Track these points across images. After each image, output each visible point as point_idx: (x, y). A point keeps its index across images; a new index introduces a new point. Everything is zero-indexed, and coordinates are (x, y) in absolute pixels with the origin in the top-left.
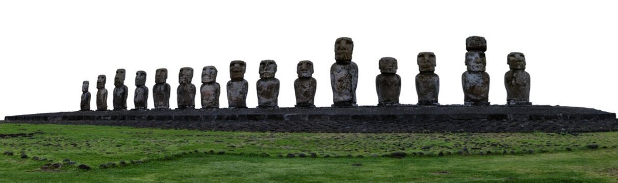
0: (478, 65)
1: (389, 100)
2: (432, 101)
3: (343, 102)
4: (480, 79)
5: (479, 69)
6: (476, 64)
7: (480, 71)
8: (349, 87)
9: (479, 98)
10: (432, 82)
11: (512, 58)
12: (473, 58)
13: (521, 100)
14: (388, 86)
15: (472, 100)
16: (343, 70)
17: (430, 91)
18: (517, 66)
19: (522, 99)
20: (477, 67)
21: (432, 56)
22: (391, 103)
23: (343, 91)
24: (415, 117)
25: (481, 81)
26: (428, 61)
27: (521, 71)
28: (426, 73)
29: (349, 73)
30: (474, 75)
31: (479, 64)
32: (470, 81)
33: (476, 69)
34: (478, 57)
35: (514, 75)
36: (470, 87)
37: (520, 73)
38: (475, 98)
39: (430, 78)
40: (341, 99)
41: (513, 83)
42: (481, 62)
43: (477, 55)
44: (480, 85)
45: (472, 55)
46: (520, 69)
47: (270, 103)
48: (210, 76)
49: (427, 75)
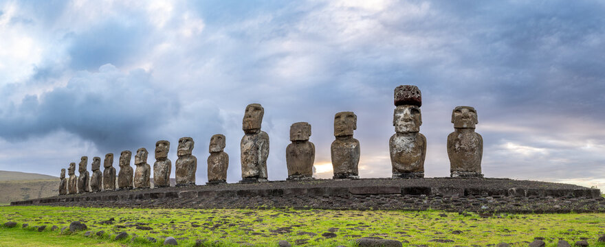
0: (407, 123)
1: (297, 174)
2: (349, 173)
3: (249, 177)
4: (411, 142)
5: (408, 129)
6: (404, 123)
7: (409, 132)
8: (254, 160)
9: (408, 169)
10: (348, 149)
11: (457, 114)
12: (402, 115)
13: (467, 171)
14: (296, 156)
15: (400, 171)
16: (250, 141)
17: (345, 161)
18: (463, 124)
19: (469, 170)
20: (406, 126)
21: (351, 116)
22: (300, 177)
23: (248, 165)
24: (306, 192)
25: (412, 145)
26: (344, 122)
27: (468, 130)
28: (342, 139)
29: (255, 144)
30: (402, 138)
31: (409, 123)
32: (397, 146)
33: (404, 129)
34: (409, 113)
35: (459, 137)
36: (397, 153)
37: (467, 133)
38: (403, 168)
39: (347, 144)
40: (247, 174)
41: (457, 147)
42: (410, 120)
43: (407, 110)
44: (410, 150)
45: (401, 111)
46: (466, 128)
47: (185, 181)
48: (140, 158)
49: (342, 140)
